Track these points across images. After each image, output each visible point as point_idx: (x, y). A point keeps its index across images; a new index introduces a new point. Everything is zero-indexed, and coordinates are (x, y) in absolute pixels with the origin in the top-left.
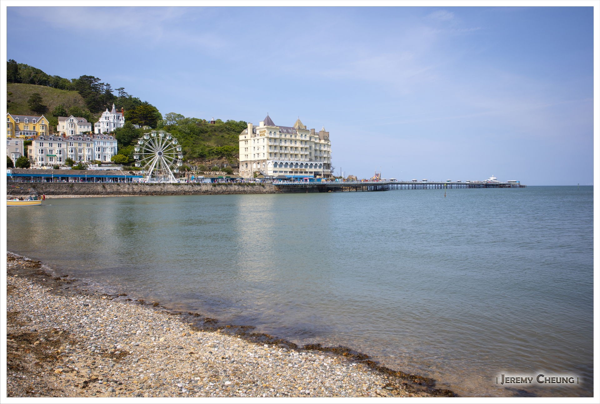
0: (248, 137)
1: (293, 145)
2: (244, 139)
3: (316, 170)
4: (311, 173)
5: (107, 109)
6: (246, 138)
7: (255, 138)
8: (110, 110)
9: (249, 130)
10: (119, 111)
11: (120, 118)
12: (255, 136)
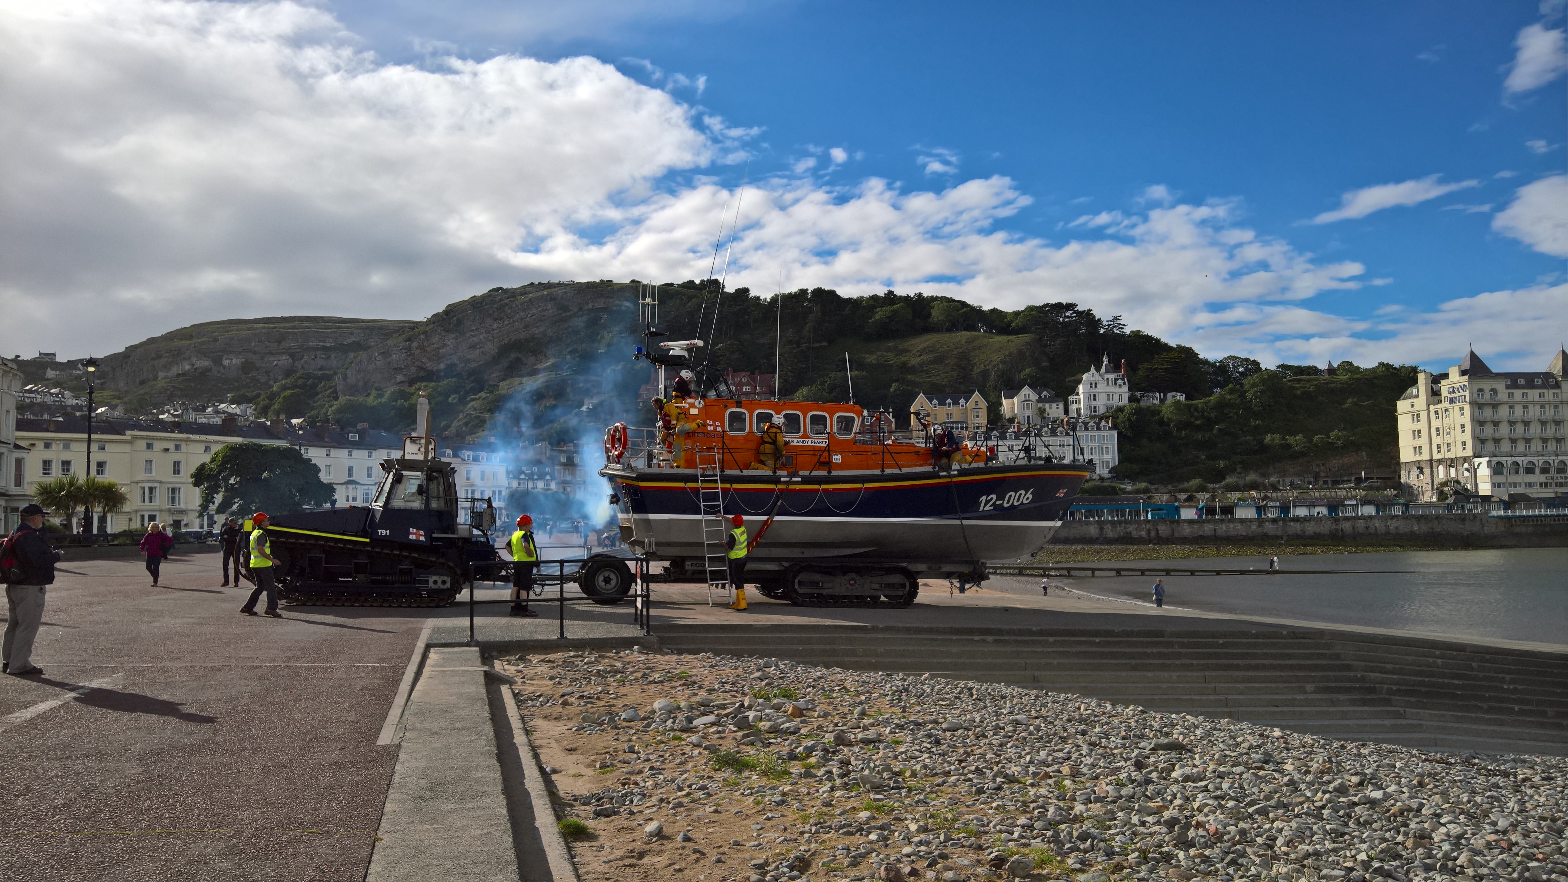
0: (1421, 403)
1: (1549, 413)
2: (1409, 409)
5: (1093, 368)
6: (1416, 408)
8: (1098, 369)
9: (1422, 387)
10: (1116, 368)
11: (1120, 382)
12: (1439, 402)
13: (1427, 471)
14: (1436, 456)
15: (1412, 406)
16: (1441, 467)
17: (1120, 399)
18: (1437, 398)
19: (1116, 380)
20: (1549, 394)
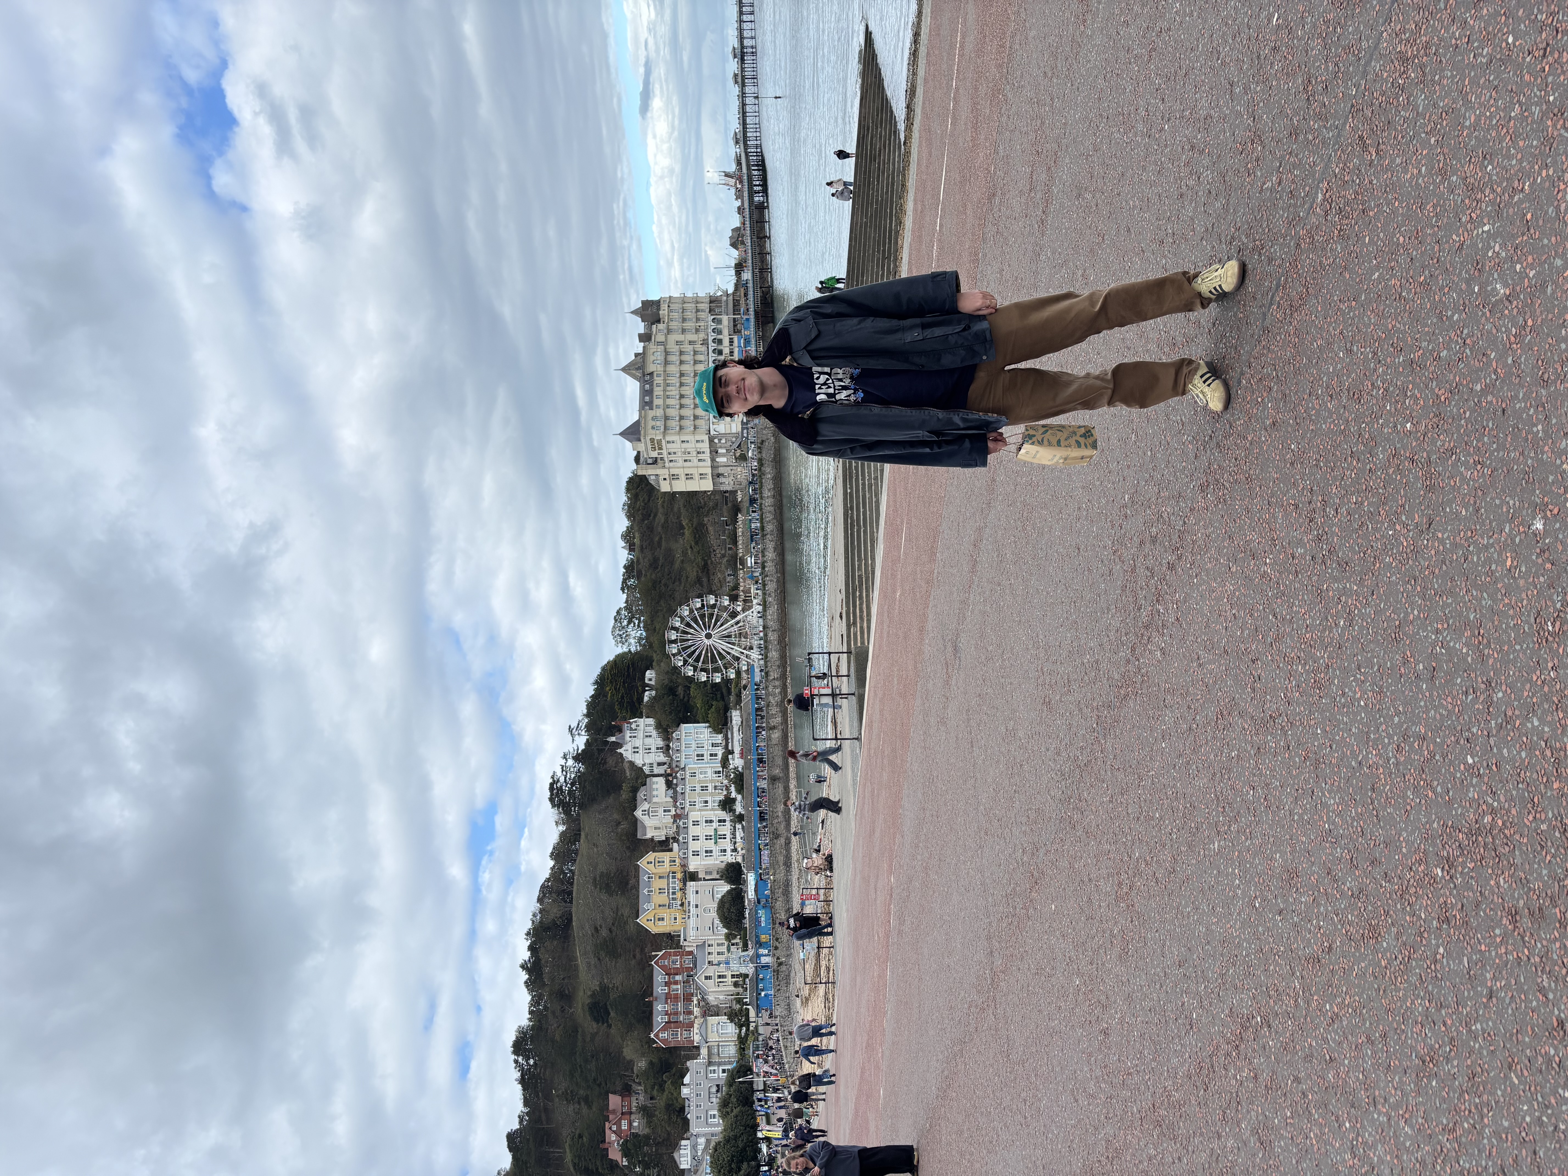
0: (663, 473)
1: (673, 380)
2: (668, 481)
5: (619, 751)
7: (666, 459)
9: (649, 472)
10: (620, 730)
11: (633, 726)
12: (662, 459)
13: (721, 470)
14: (709, 463)
15: (665, 479)
16: (717, 460)
17: (650, 725)
18: (659, 461)
19: (631, 729)
20: (658, 380)
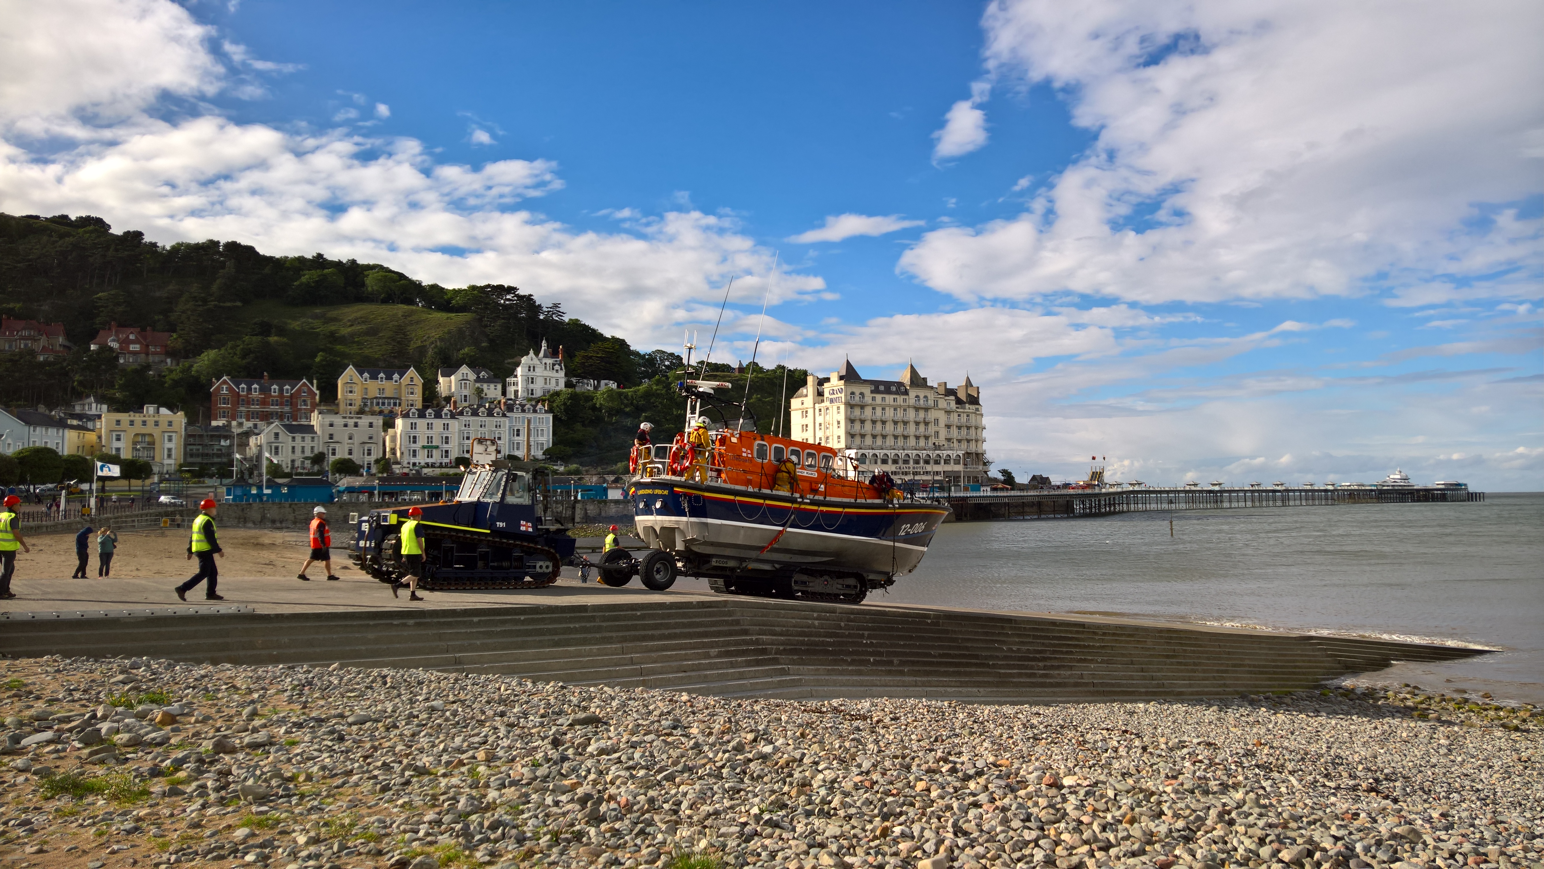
0: (809, 401)
1: (900, 415)
2: (800, 406)
3: (948, 468)
4: (937, 473)
5: (531, 352)
6: (805, 406)
7: (823, 405)
8: (537, 353)
9: (810, 388)
10: (554, 354)
11: (557, 367)
12: (823, 401)
15: (802, 403)
17: (557, 384)
18: (821, 398)
19: (554, 365)
20: (900, 399)
